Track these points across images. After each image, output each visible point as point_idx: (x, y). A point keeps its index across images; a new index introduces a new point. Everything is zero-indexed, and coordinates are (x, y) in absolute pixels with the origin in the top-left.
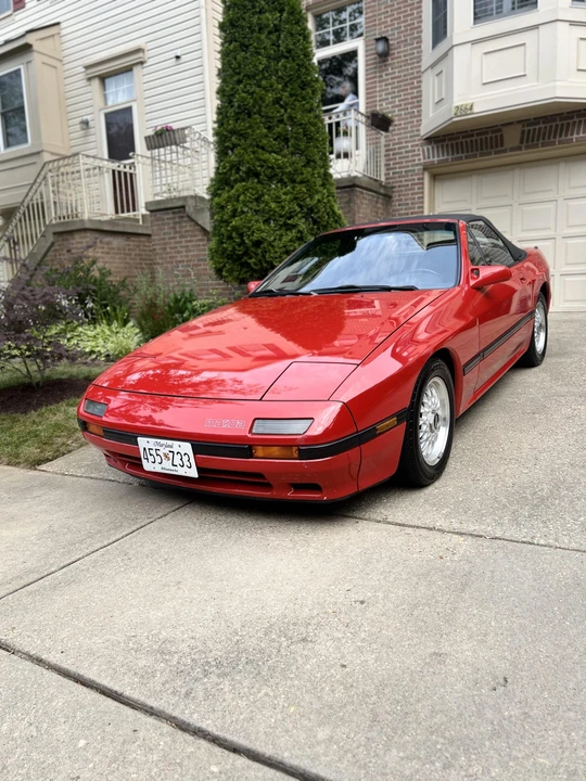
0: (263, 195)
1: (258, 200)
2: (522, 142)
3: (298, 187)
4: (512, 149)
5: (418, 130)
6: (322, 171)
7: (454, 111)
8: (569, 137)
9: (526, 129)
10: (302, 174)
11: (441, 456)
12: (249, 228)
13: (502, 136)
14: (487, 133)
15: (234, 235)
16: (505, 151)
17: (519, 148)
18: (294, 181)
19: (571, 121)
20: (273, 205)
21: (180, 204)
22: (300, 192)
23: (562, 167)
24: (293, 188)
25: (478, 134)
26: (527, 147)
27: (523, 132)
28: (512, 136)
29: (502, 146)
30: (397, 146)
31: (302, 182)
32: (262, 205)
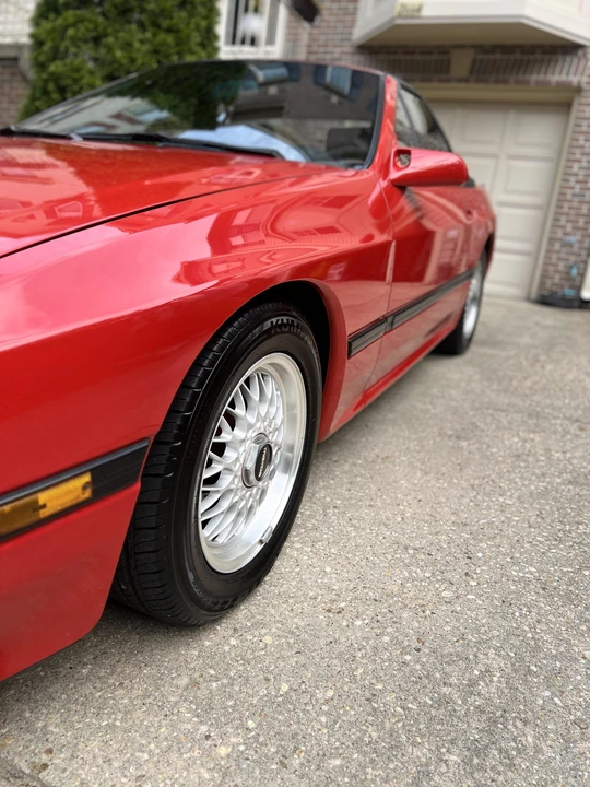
0: (105, 35)
1: (97, 40)
2: (471, 72)
3: (162, 36)
4: (460, 80)
5: (351, 33)
6: (204, 24)
7: (397, 9)
8: (527, 77)
9: (480, 57)
10: (171, 18)
11: (266, 539)
12: (76, 81)
13: (449, 62)
14: (431, 53)
15: (51, 87)
16: (448, 81)
17: (466, 80)
18: (156, 25)
19: (532, 57)
20: (119, 54)
21: (12, 54)
22: (163, 43)
23: (512, 115)
24: (155, 35)
25: (423, 53)
26: (478, 81)
27: (474, 61)
28: (461, 63)
29: (448, 70)
30: (322, 50)
31: (169, 30)
32: (102, 52)
